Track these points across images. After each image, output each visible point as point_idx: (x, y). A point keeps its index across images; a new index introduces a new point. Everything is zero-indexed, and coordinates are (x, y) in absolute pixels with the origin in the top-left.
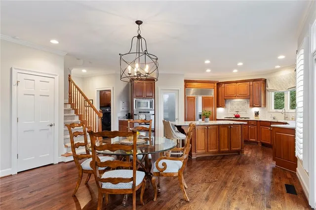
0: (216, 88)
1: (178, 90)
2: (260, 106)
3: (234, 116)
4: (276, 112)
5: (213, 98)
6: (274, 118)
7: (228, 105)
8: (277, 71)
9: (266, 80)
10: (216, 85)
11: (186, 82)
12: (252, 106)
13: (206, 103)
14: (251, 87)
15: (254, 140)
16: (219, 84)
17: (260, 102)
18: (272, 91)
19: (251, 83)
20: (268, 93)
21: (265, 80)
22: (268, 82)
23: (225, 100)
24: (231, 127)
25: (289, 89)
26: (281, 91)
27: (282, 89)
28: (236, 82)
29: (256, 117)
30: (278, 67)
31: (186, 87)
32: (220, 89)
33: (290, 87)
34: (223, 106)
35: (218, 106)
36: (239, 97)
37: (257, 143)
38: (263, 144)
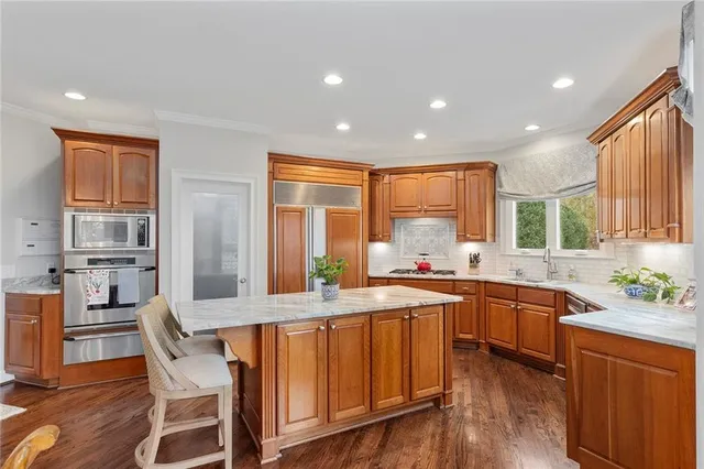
0: (366, 184)
1: (248, 185)
2: (484, 240)
3: (416, 267)
4: (524, 256)
5: (357, 214)
6: (519, 273)
7: (400, 235)
8: (531, 139)
9: (496, 166)
10: (366, 174)
11: (275, 158)
12: (463, 238)
13: (338, 228)
14: (461, 184)
15: (469, 336)
16: (374, 174)
17: (483, 228)
18: (512, 196)
19: (461, 174)
20: (501, 204)
21: (494, 169)
22: (501, 173)
23: (393, 219)
24: (411, 318)
25: (560, 191)
26: (536, 197)
27: (542, 193)
28: (422, 170)
29: (474, 271)
30: (532, 128)
31: (272, 175)
32: (379, 188)
33: (563, 187)
34: (387, 238)
35: (373, 238)
36: (427, 213)
37: (478, 345)
38: (493, 349)
